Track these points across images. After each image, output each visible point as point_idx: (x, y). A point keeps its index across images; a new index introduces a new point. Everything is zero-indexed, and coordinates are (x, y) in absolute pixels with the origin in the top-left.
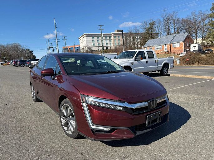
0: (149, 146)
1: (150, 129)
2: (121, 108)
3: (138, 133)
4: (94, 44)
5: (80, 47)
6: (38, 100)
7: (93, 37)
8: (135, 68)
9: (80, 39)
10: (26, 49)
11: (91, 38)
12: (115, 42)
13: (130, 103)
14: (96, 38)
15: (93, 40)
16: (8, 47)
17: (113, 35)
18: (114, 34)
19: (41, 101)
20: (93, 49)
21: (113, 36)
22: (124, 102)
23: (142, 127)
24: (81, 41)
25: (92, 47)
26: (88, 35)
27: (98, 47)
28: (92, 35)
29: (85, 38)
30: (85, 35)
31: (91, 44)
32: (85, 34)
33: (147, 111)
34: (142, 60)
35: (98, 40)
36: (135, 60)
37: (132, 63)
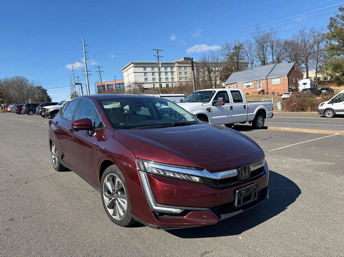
0: (240, 237)
1: (241, 211)
2: (197, 179)
3: (224, 217)
4: (146, 79)
5: (123, 83)
6: (62, 168)
7: (145, 68)
8: (213, 118)
9: (124, 71)
10: (35, 86)
11: (142, 70)
12: (181, 76)
13: (212, 171)
14: (149, 69)
15: (145, 73)
16: (6, 82)
17: (176, 64)
18: (178, 63)
19: (67, 170)
20: (145, 86)
21: (177, 66)
22: (201, 169)
23: (229, 207)
24: (125, 74)
25: (144, 83)
26: (137, 65)
27: (153, 84)
28: (144, 65)
29: (131, 69)
30: (132, 65)
31: (141, 79)
32: (132, 63)
33: (236, 183)
34: (224, 105)
35: (153, 73)
36: (213, 105)
37: (209, 110)
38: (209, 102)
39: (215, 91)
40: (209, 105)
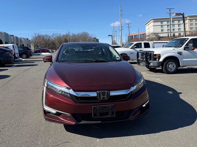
0: (98, 140)
4: (162, 30)
5: (145, 34)
7: (162, 22)
8: (184, 60)
9: (146, 25)
10: (93, 37)
11: (159, 23)
12: (192, 27)
14: (165, 23)
17: (188, 18)
18: (190, 17)
20: (161, 35)
21: (189, 19)
24: (147, 27)
25: (160, 33)
26: (156, 20)
28: (161, 20)
29: (152, 24)
30: (152, 21)
32: (152, 20)
36: (185, 50)
37: (180, 53)
38: (181, 47)
39: (188, 39)
40: (180, 50)
